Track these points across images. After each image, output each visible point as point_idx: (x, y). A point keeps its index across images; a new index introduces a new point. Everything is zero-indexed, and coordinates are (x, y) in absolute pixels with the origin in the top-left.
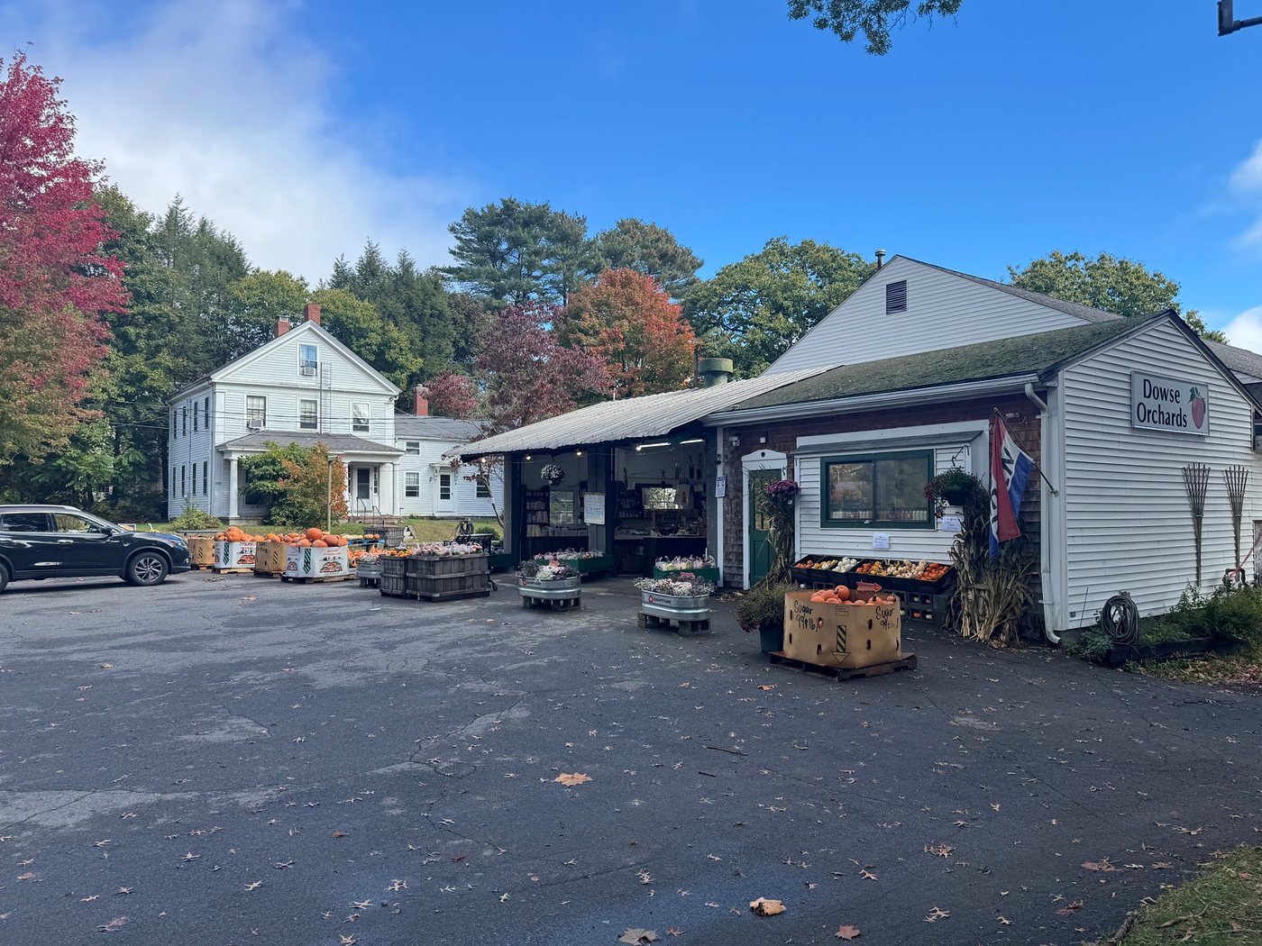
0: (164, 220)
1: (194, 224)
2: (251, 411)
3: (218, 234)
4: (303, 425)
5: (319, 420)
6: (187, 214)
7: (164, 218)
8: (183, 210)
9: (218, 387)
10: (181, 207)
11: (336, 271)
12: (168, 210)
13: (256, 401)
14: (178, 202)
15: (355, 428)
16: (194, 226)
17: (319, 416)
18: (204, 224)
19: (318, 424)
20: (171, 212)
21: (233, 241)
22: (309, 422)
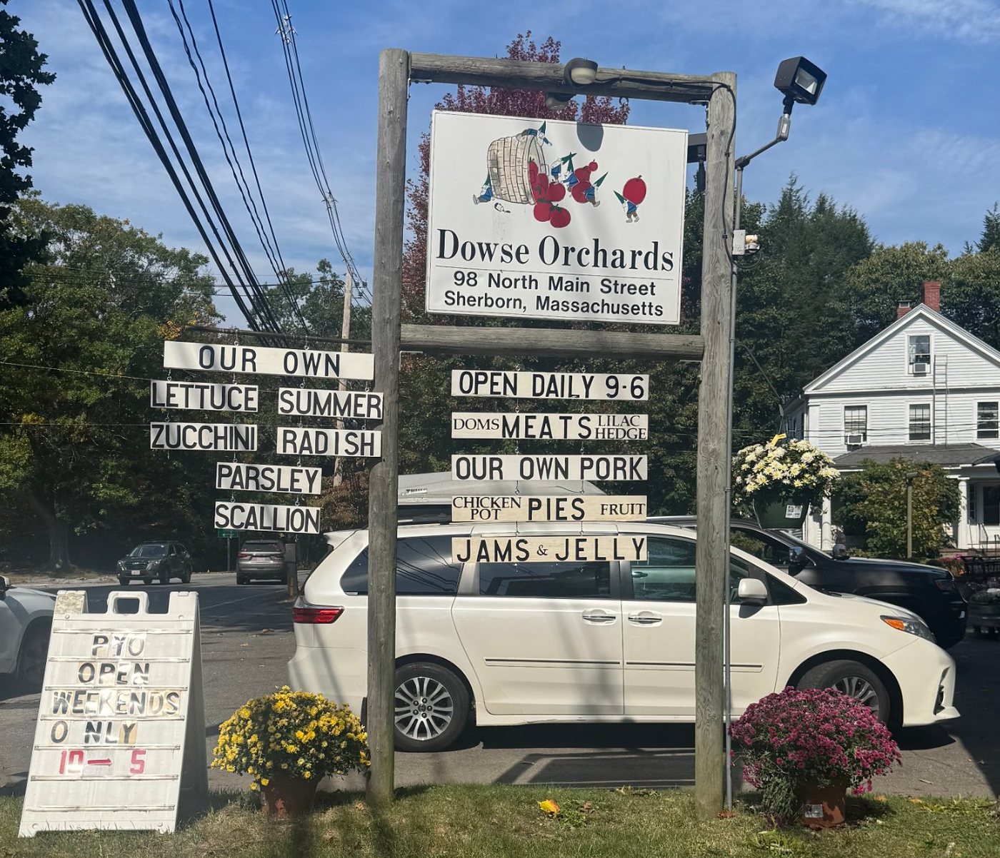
0: (777, 208)
1: (809, 205)
2: (850, 424)
3: (838, 211)
4: (913, 437)
5: (932, 431)
6: (802, 195)
7: (777, 206)
8: (798, 191)
9: (811, 401)
10: (795, 188)
11: (988, 227)
12: (781, 195)
13: (855, 413)
14: (793, 184)
15: (981, 435)
16: (810, 208)
17: (932, 425)
18: (822, 201)
19: (932, 435)
20: (785, 196)
21: (855, 216)
22: (920, 430)
